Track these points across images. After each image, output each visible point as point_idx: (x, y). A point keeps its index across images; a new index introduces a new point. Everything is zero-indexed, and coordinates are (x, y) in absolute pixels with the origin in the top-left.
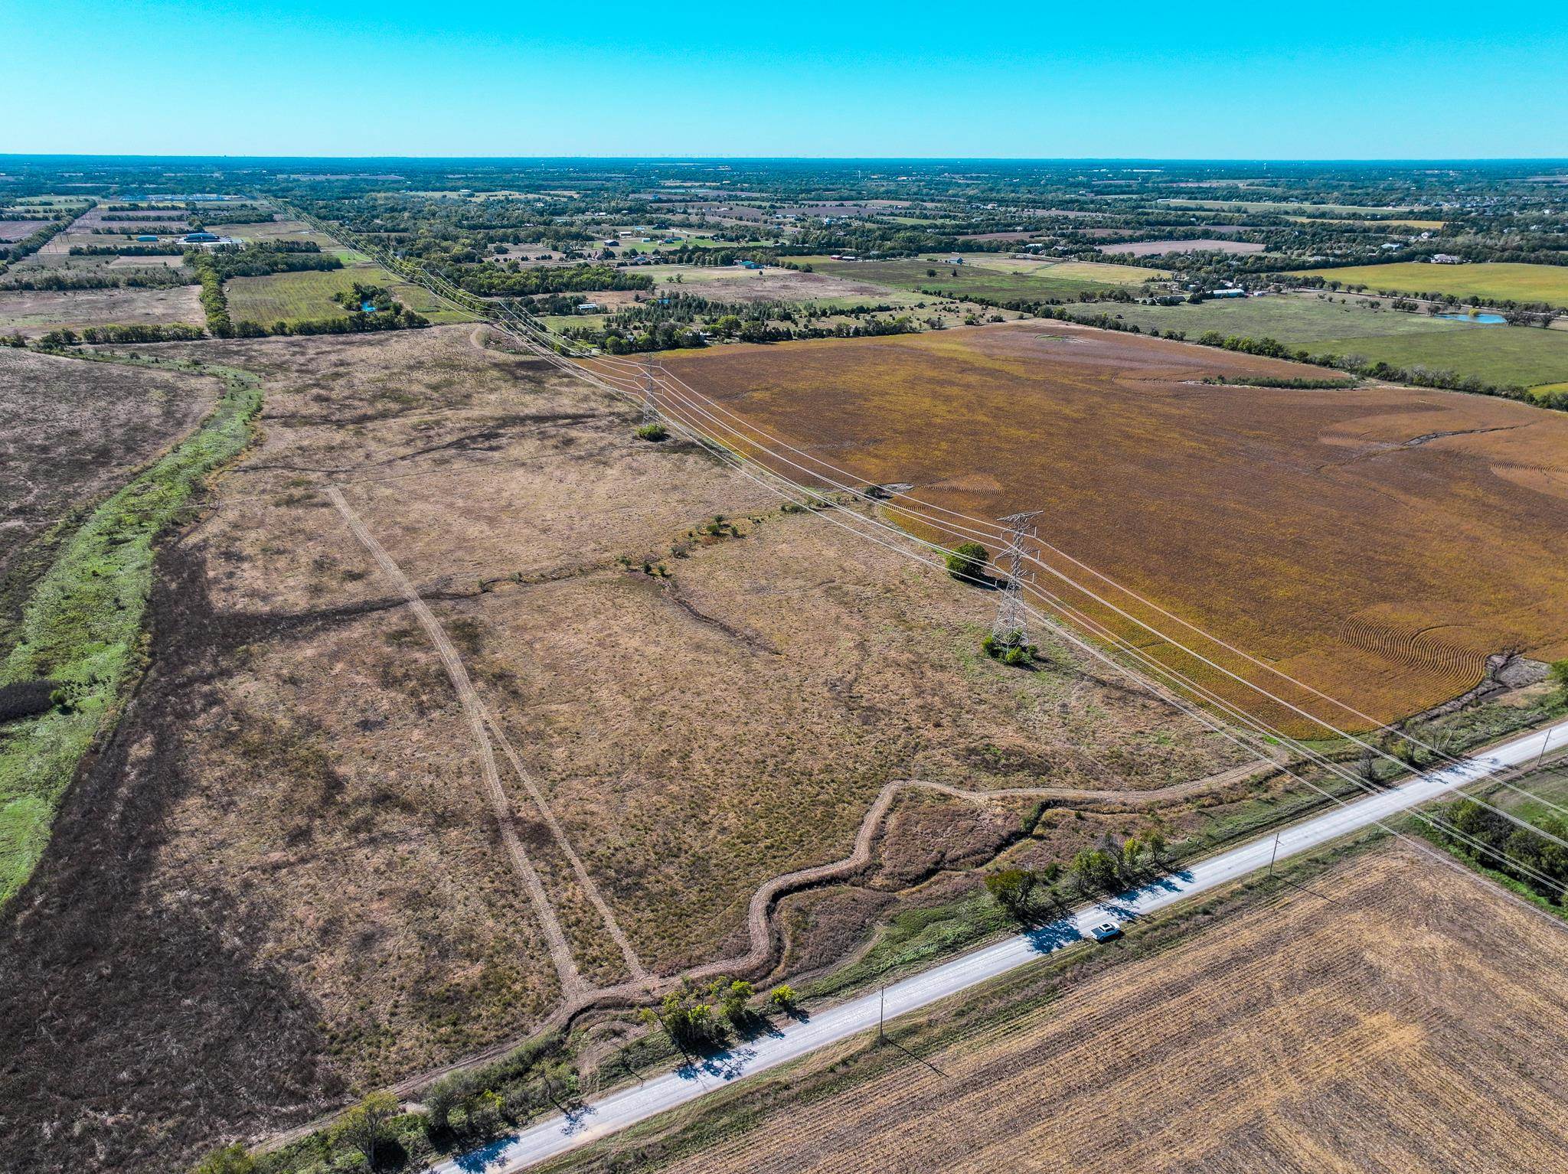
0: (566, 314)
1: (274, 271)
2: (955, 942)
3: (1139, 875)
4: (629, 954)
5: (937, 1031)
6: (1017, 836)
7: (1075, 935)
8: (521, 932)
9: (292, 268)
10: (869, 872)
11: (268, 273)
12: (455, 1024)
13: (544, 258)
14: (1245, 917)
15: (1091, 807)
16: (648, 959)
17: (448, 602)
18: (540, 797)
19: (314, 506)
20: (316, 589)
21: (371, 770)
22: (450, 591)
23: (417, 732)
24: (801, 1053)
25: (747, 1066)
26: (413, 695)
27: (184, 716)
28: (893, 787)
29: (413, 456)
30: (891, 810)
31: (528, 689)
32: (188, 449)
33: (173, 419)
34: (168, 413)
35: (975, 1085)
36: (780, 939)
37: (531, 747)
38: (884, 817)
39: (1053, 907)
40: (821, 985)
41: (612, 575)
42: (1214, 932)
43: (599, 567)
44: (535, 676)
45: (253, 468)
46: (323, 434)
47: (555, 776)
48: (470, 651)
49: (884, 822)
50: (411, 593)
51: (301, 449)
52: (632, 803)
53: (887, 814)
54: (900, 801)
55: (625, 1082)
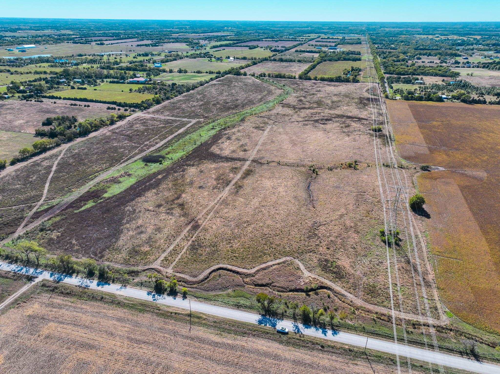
0: (409, 83)
1: (339, 60)
2: (241, 306)
3: (320, 323)
4: (174, 263)
5: (204, 322)
6: (301, 290)
7: (274, 325)
8: (164, 246)
9: (345, 59)
10: (249, 276)
11: (337, 61)
12: (131, 257)
15: (339, 296)
16: (176, 266)
17: (256, 164)
18: (208, 219)
19: (261, 130)
20: (234, 151)
21: (188, 198)
22: (260, 161)
23: (207, 193)
24: (172, 305)
25: (160, 300)
26: (218, 184)
27: (175, 172)
28: (288, 258)
29: (301, 121)
30: (279, 264)
31: (241, 192)
32: (254, 109)
33: (261, 100)
34: (261, 98)
35: (192, 339)
36: (206, 279)
37: (222, 206)
38: (274, 265)
39: (280, 314)
40: (198, 294)
41: (303, 169)
42: (315, 353)
43: (304, 166)
44: (247, 189)
45: (261, 117)
46: (288, 111)
47: (218, 216)
48: (243, 178)
49: (271, 266)
50: (251, 159)
51: (277, 114)
52: (223, 230)
53: (276, 264)
54: (284, 263)
55: (138, 287)
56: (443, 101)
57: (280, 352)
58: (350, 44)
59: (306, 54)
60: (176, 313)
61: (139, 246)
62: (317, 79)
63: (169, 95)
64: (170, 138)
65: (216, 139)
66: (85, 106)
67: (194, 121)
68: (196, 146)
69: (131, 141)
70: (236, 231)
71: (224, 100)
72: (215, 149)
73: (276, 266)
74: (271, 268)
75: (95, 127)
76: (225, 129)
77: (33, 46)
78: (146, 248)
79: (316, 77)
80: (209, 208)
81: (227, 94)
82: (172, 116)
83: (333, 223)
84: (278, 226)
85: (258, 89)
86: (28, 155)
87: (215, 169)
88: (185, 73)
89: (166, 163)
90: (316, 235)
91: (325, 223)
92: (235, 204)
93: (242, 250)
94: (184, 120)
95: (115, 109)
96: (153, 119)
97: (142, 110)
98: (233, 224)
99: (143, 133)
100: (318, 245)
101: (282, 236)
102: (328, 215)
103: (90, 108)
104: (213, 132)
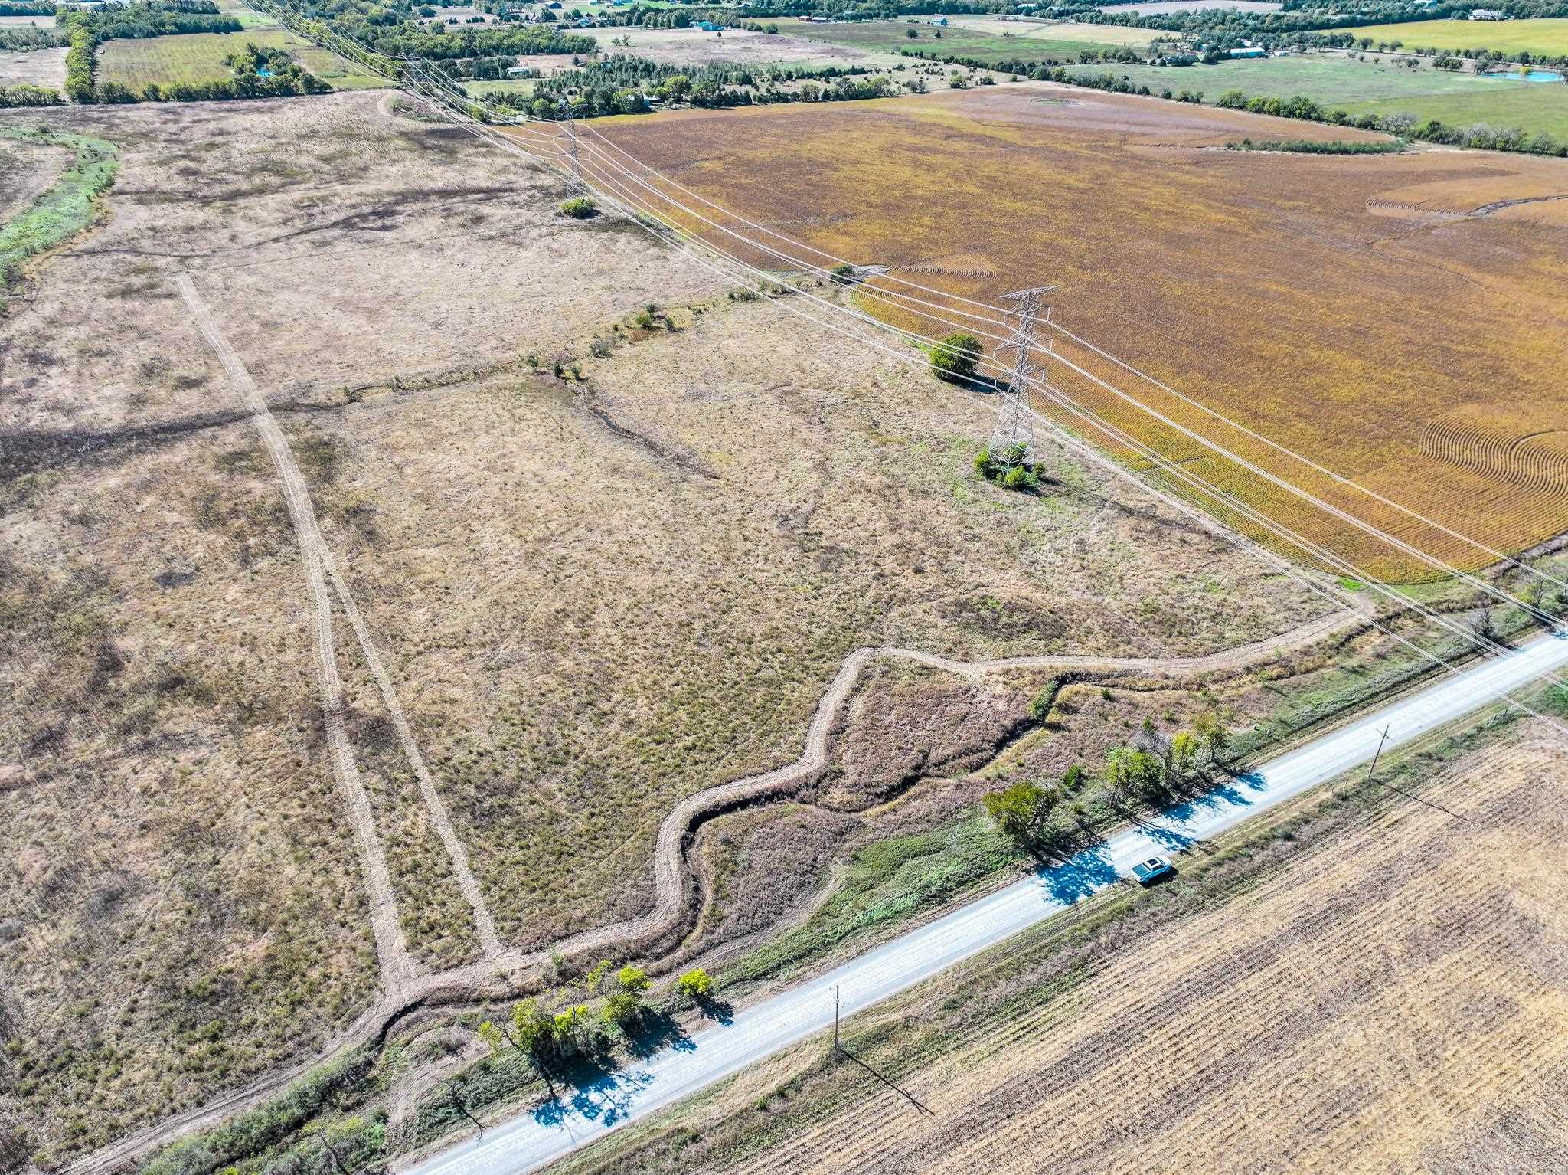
0: (492, 79)
1: (161, 33)
2: (943, 890)
3: (1193, 782)
4: (484, 919)
5: (917, 1036)
6: (1026, 725)
7: (1108, 874)
8: (331, 884)
9: (182, 29)
10: (825, 783)
11: (152, 35)
12: (214, 1038)
13: (475, 20)
14: (1341, 842)
15: (1121, 681)
16: (508, 925)
17: (303, 415)
18: (386, 679)
19: (156, 297)
20: (138, 400)
21: (164, 643)
22: (307, 401)
23: (235, 588)
24: (718, 1077)
25: (638, 1100)
26: (238, 538)
28: (859, 658)
29: (289, 237)
30: (856, 690)
31: (388, 528)
36: (698, 889)
37: (383, 608)
38: (847, 701)
39: (1077, 831)
40: (753, 961)
41: (512, 379)
42: (1300, 867)
43: (499, 369)
44: (402, 511)
45: (89, 253)
46: (182, 212)
47: (410, 648)
48: (323, 478)
49: (846, 708)
50: (259, 405)
51: (152, 230)
52: (508, 686)
53: (851, 696)
54: (868, 678)
55: (453, 1133)
56: (650, 111)
57: (1235, 937)
60: (781, 1094)
61: (186, 961)
70: (567, 663)
72: (27, 417)
74: (854, 715)
78: (247, 949)
80: (327, 640)
83: (828, 496)
84: (686, 577)
87: (140, 487)
90: (835, 550)
91: (807, 506)
92: (423, 577)
93: (682, 714)
98: (518, 648)
100: (881, 575)
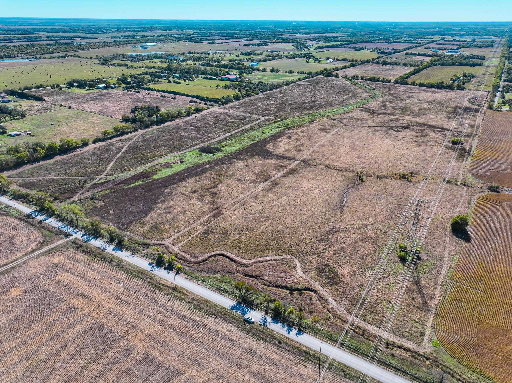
2: (222, 290)
3: (289, 321)
4: (183, 243)
5: (183, 297)
6: (286, 288)
7: (244, 313)
8: (182, 227)
10: (243, 266)
12: (150, 232)
14: (286, 354)
15: (322, 301)
16: (184, 246)
17: (303, 164)
18: (232, 209)
19: (325, 132)
20: (288, 150)
21: (223, 188)
22: (309, 162)
23: (242, 186)
24: (164, 278)
25: (156, 272)
26: (257, 179)
27: (223, 164)
28: (289, 257)
29: (373, 127)
30: (277, 260)
31: (276, 189)
32: (329, 111)
33: (341, 102)
34: (342, 101)
35: (166, 309)
36: (204, 261)
37: (251, 200)
38: (272, 260)
39: (254, 305)
40: (190, 273)
41: (350, 175)
42: (270, 346)
43: (352, 171)
44: (282, 188)
45: (332, 119)
46: (364, 115)
47: (242, 207)
48: (284, 176)
49: (269, 261)
50: (301, 159)
51: (352, 117)
52: (240, 221)
53: (274, 260)
54: (283, 260)
55: (144, 258)
57: (237, 338)
58: (478, 47)
59: (418, 57)
60: (163, 285)
61: (161, 224)
62: (415, 84)
63: (250, 92)
64: (233, 132)
65: (275, 137)
66: (172, 98)
67: (263, 118)
68: (255, 142)
69: (197, 132)
70: (252, 223)
71: (303, 100)
72: (270, 147)
73: (274, 261)
74: (268, 263)
75: (172, 117)
76: (290, 128)
77: (154, 44)
78: (166, 227)
79: (414, 82)
80: (237, 200)
81: (309, 95)
82: (245, 113)
83: (353, 231)
84: (295, 225)
85: (343, 90)
86: (108, 136)
87: (261, 165)
88: (277, 72)
89: (219, 155)
90: (329, 239)
91: (345, 229)
92: (263, 199)
93: (249, 241)
94: (255, 116)
95: (196, 102)
96: (227, 114)
97: (220, 105)
98: (252, 217)
99: (212, 126)
100: (326, 249)
101: (294, 235)
102: (352, 223)
103: (176, 100)
104: (277, 130)
